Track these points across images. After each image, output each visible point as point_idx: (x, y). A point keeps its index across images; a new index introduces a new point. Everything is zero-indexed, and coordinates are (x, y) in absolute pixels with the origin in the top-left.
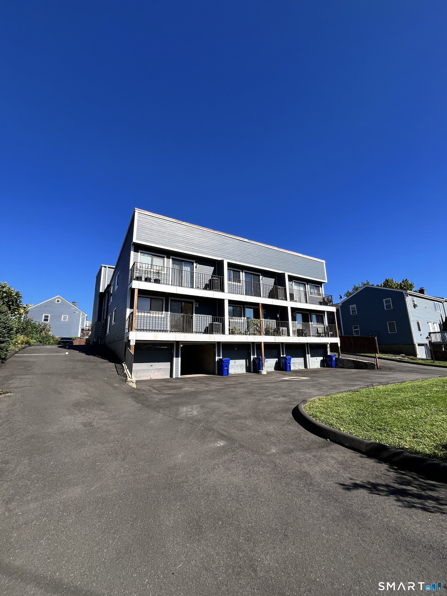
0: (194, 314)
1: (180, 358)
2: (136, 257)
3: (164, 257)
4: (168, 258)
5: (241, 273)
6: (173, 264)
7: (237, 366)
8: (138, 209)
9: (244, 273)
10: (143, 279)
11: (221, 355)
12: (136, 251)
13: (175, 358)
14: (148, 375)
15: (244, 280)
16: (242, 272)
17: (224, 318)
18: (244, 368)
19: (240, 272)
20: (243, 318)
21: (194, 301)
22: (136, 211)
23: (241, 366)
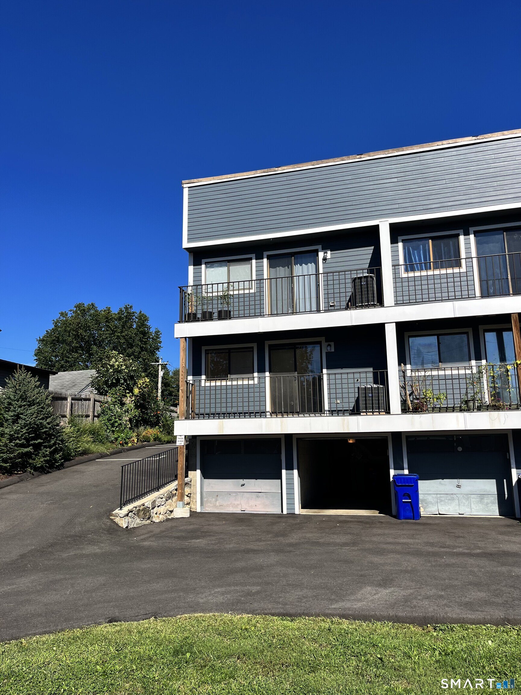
0: (325, 371)
1: (296, 472)
2: (198, 276)
3: (251, 259)
4: (259, 257)
5: (462, 238)
6: (271, 266)
7: (467, 496)
8: (187, 181)
9: (472, 237)
10: (216, 315)
11: (406, 465)
12: (197, 263)
13: (284, 472)
14: (236, 503)
15: (474, 254)
16: (467, 234)
17: (387, 372)
18: (493, 503)
19: (458, 235)
20: (473, 362)
21: (323, 339)
22: (185, 186)
23: (482, 496)
